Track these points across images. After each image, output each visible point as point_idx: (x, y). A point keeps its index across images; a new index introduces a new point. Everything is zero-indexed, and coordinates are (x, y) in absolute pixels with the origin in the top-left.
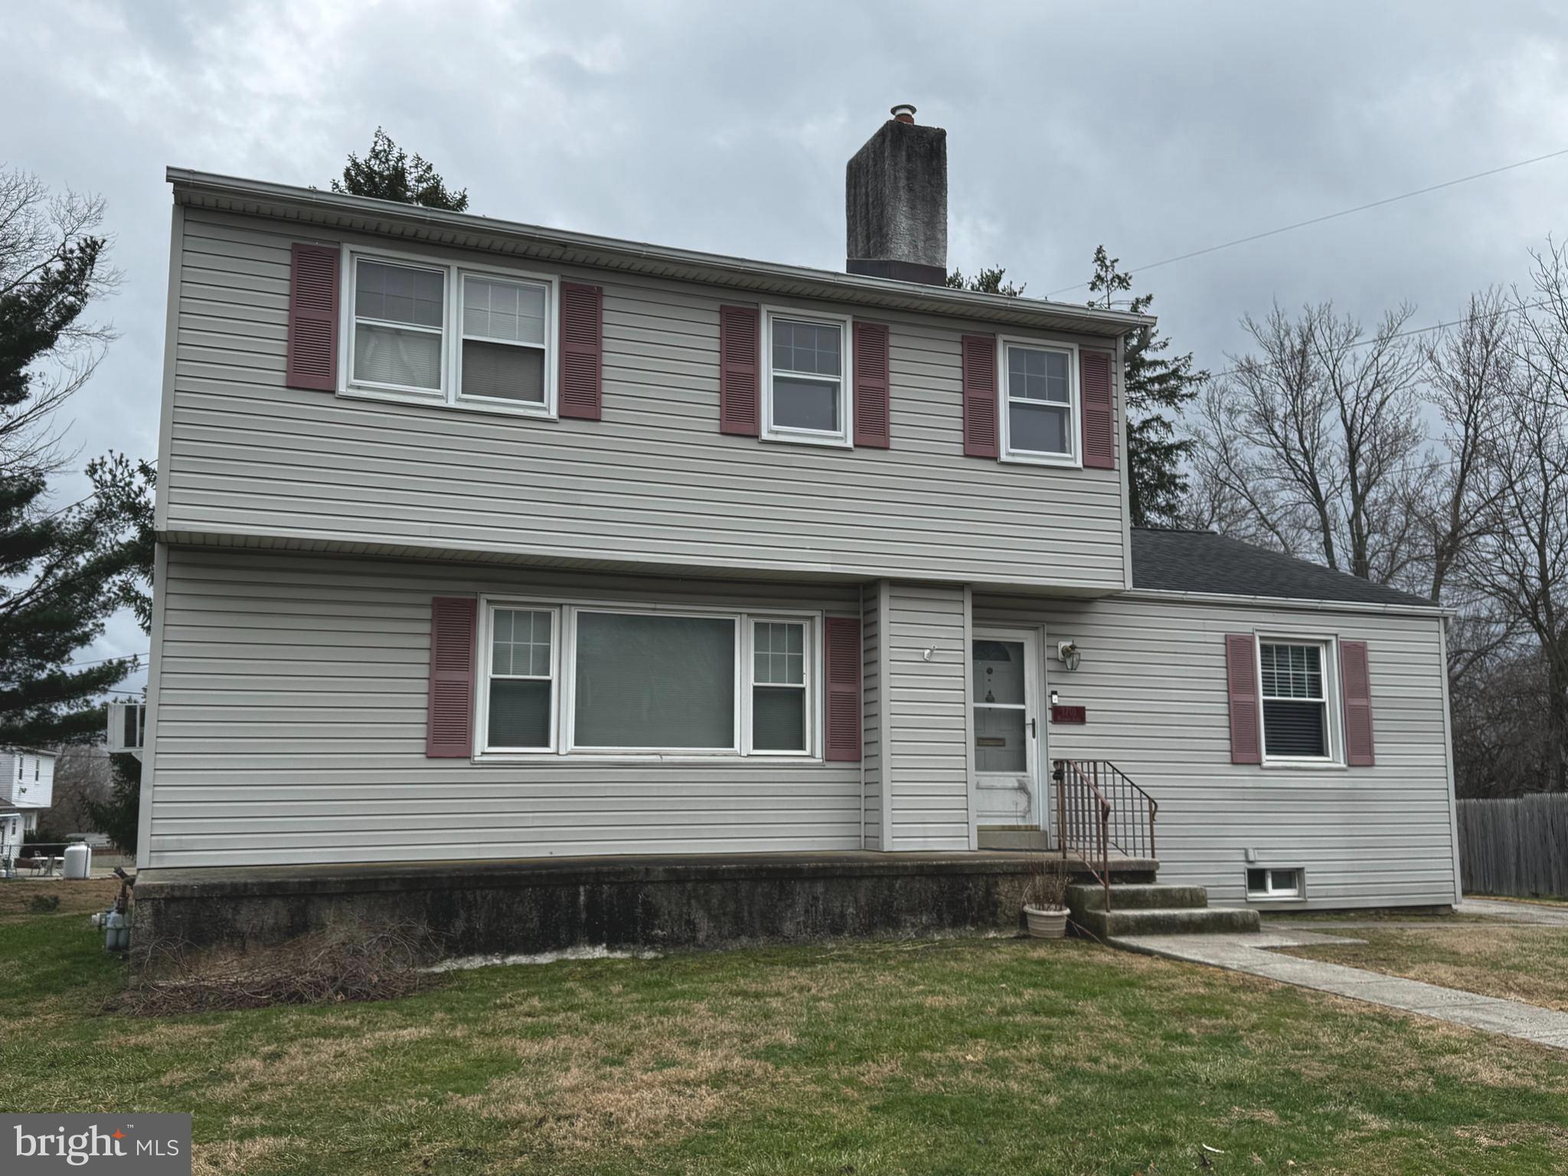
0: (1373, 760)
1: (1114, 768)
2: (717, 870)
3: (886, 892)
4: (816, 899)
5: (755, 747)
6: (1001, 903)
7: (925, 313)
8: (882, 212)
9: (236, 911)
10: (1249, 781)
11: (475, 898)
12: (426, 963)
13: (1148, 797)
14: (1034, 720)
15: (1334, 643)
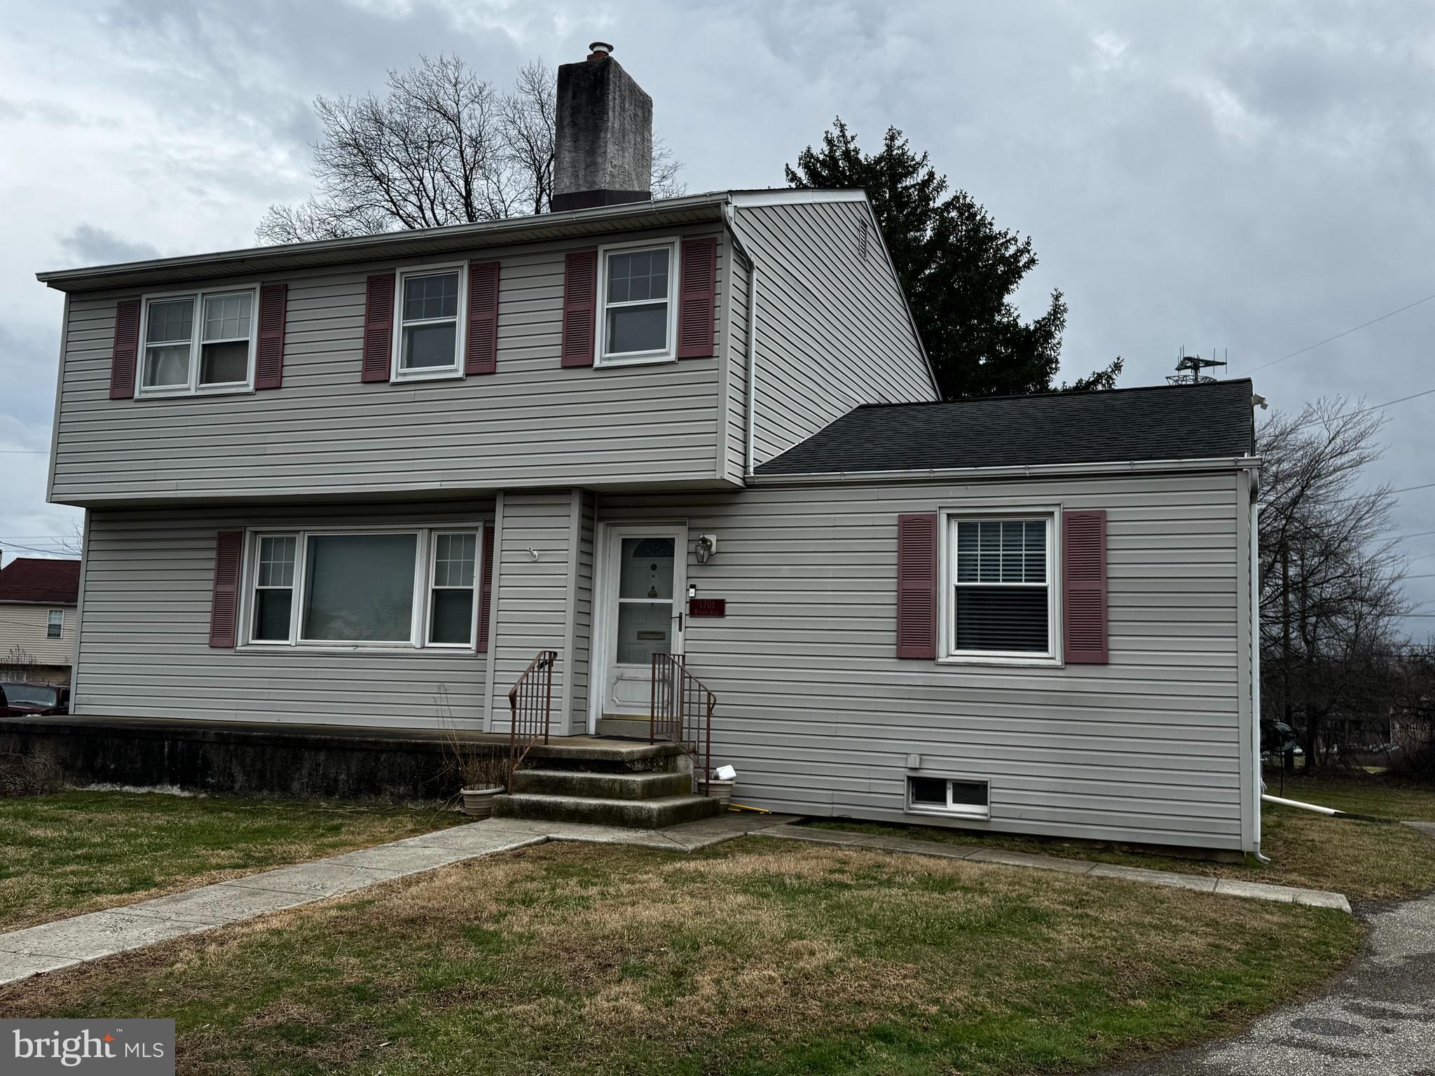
0: (1107, 656)
1: (676, 660)
12: (83, 785)
13: (709, 689)
14: (681, 614)
15: (1057, 515)
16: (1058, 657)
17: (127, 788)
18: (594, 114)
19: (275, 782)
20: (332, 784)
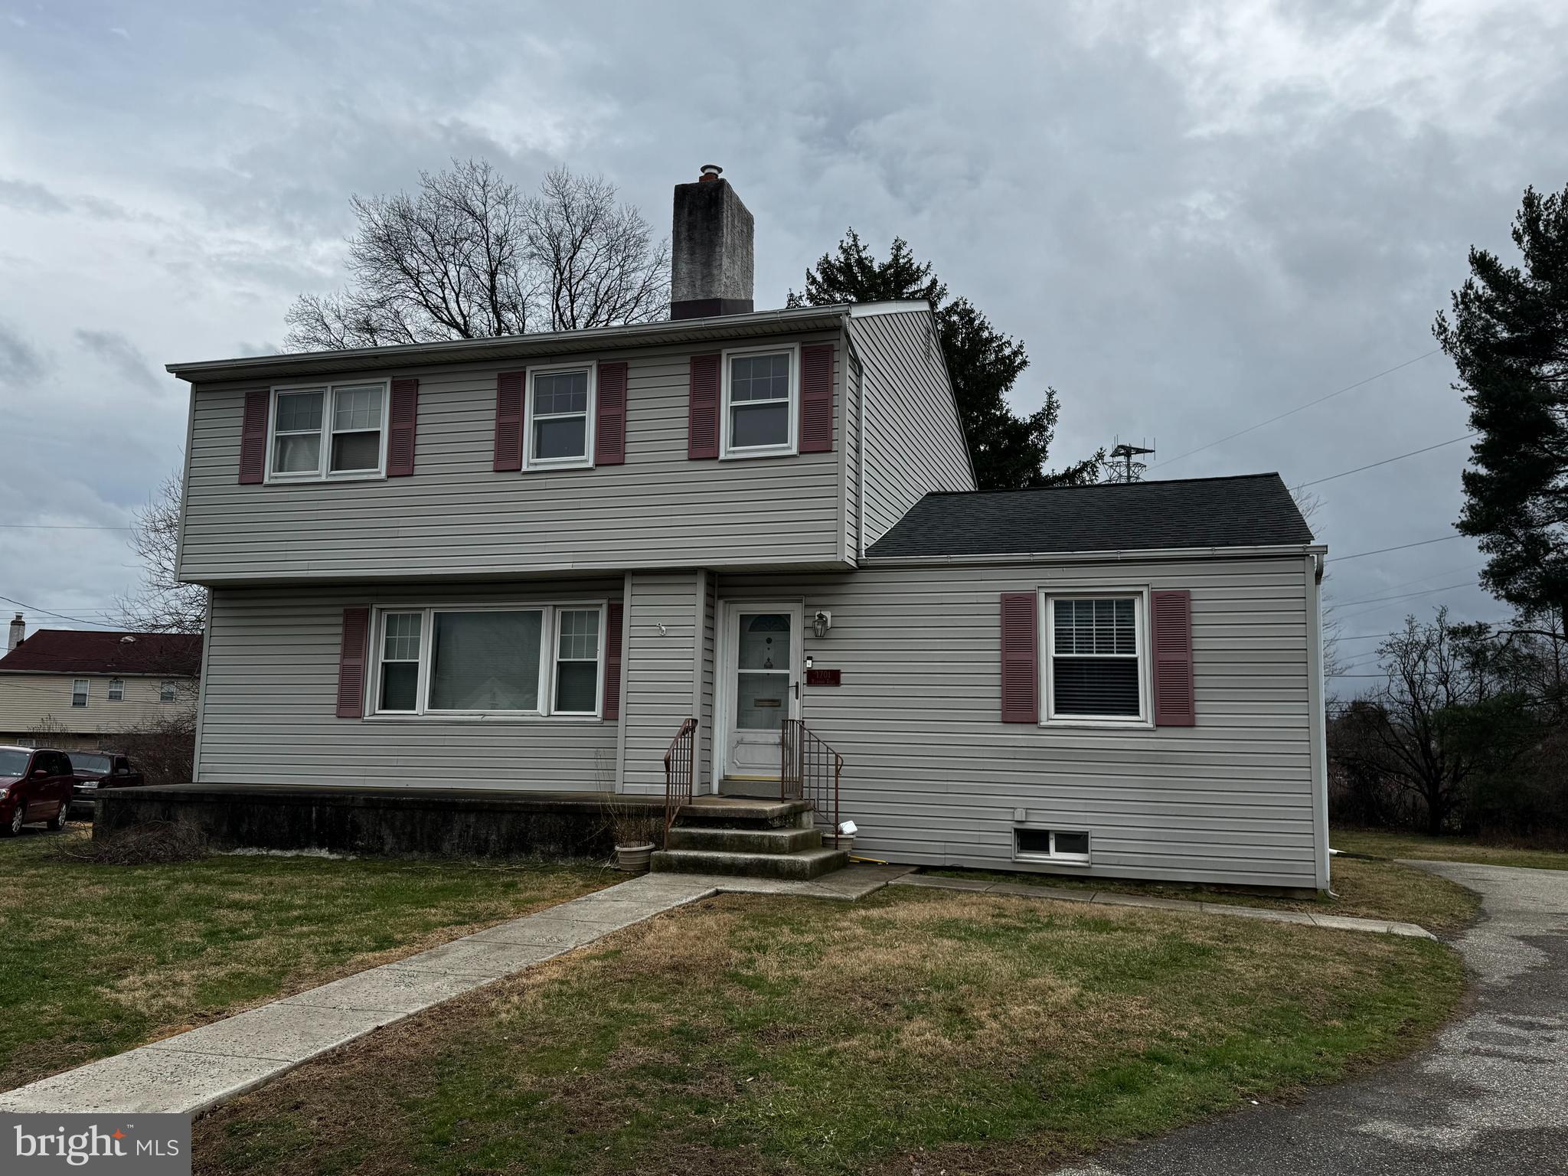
0: (1193, 719)
2: (400, 800)
3: (523, 825)
4: (469, 827)
10: (1022, 740)
12: (228, 850)
13: (837, 752)
14: (797, 683)
15: (1145, 594)
16: (1150, 721)
17: (273, 852)
18: (709, 230)
19: (425, 844)
20: (482, 843)
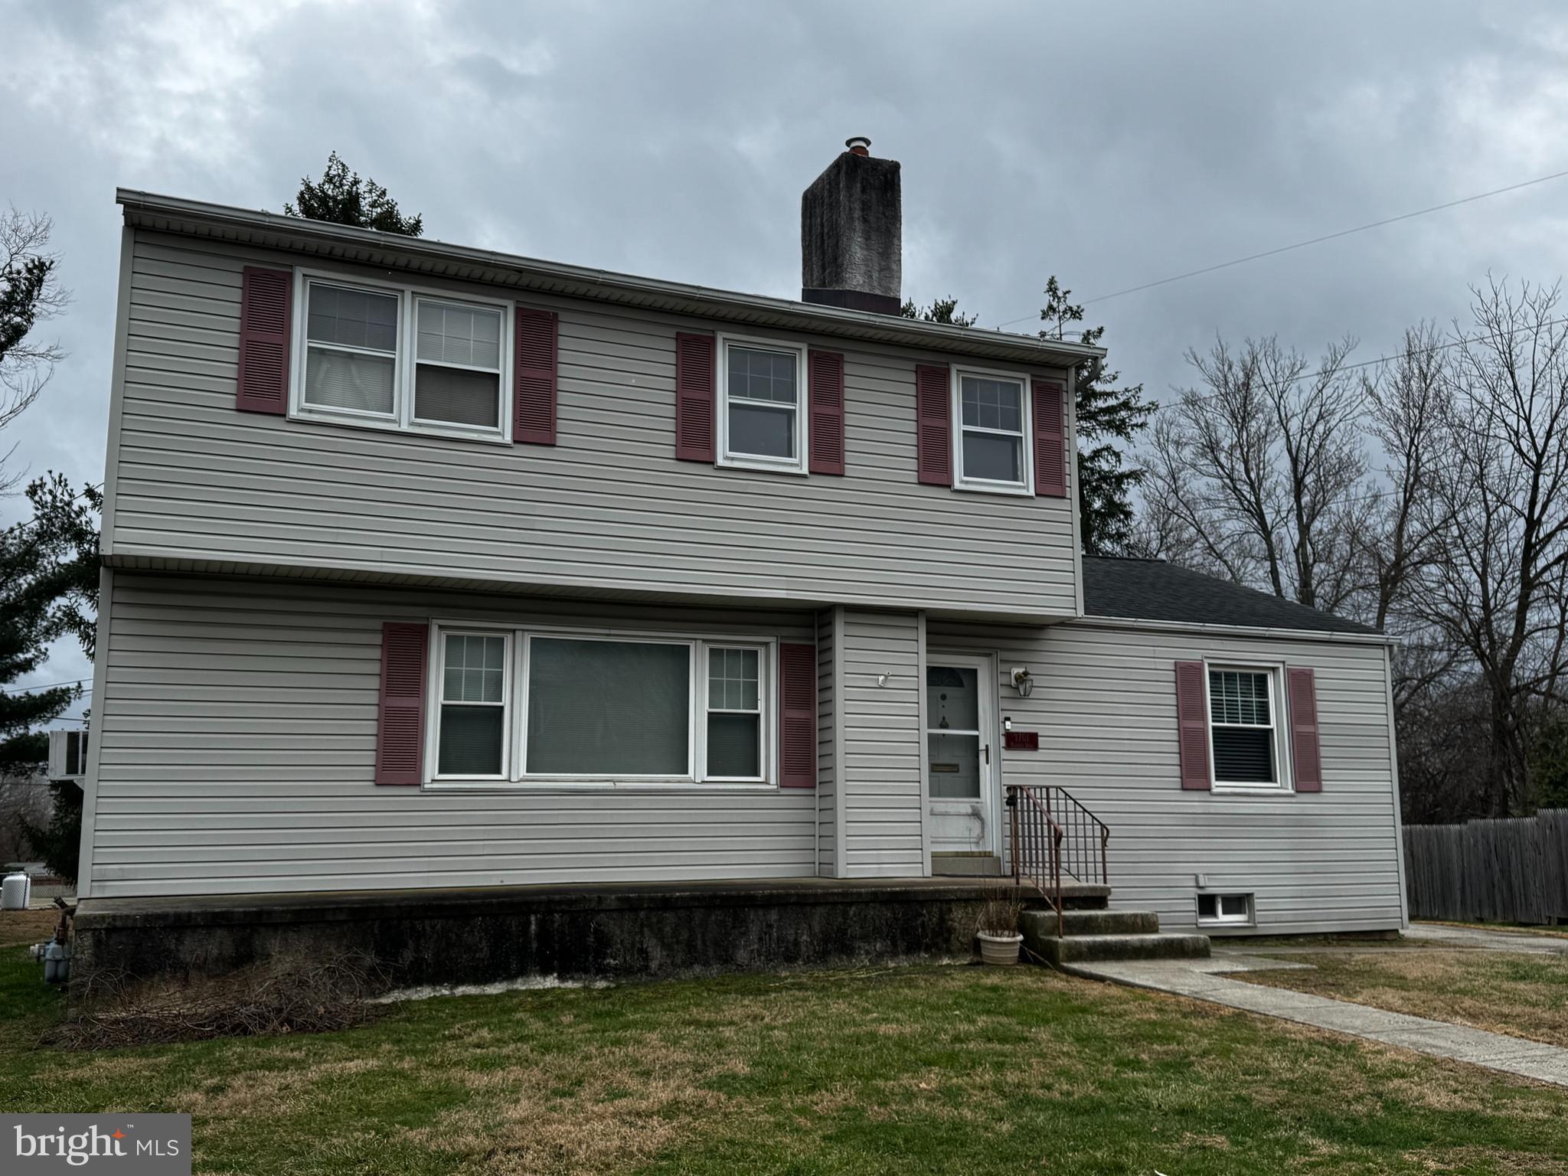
0: (1320, 785)
1: (1066, 794)
2: (671, 898)
3: (840, 919)
4: (770, 926)
5: (710, 774)
6: (954, 929)
7: (879, 342)
8: (837, 242)
9: (179, 941)
10: (1198, 807)
11: (424, 926)
12: (373, 994)
14: (987, 746)
15: (1281, 670)
16: (1290, 788)
18: (886, 217)
